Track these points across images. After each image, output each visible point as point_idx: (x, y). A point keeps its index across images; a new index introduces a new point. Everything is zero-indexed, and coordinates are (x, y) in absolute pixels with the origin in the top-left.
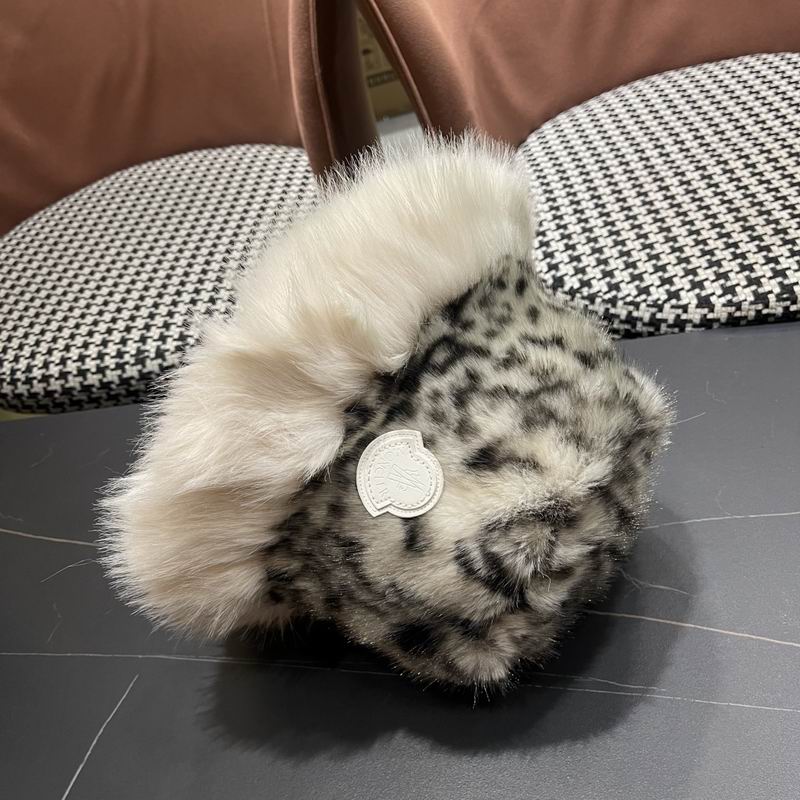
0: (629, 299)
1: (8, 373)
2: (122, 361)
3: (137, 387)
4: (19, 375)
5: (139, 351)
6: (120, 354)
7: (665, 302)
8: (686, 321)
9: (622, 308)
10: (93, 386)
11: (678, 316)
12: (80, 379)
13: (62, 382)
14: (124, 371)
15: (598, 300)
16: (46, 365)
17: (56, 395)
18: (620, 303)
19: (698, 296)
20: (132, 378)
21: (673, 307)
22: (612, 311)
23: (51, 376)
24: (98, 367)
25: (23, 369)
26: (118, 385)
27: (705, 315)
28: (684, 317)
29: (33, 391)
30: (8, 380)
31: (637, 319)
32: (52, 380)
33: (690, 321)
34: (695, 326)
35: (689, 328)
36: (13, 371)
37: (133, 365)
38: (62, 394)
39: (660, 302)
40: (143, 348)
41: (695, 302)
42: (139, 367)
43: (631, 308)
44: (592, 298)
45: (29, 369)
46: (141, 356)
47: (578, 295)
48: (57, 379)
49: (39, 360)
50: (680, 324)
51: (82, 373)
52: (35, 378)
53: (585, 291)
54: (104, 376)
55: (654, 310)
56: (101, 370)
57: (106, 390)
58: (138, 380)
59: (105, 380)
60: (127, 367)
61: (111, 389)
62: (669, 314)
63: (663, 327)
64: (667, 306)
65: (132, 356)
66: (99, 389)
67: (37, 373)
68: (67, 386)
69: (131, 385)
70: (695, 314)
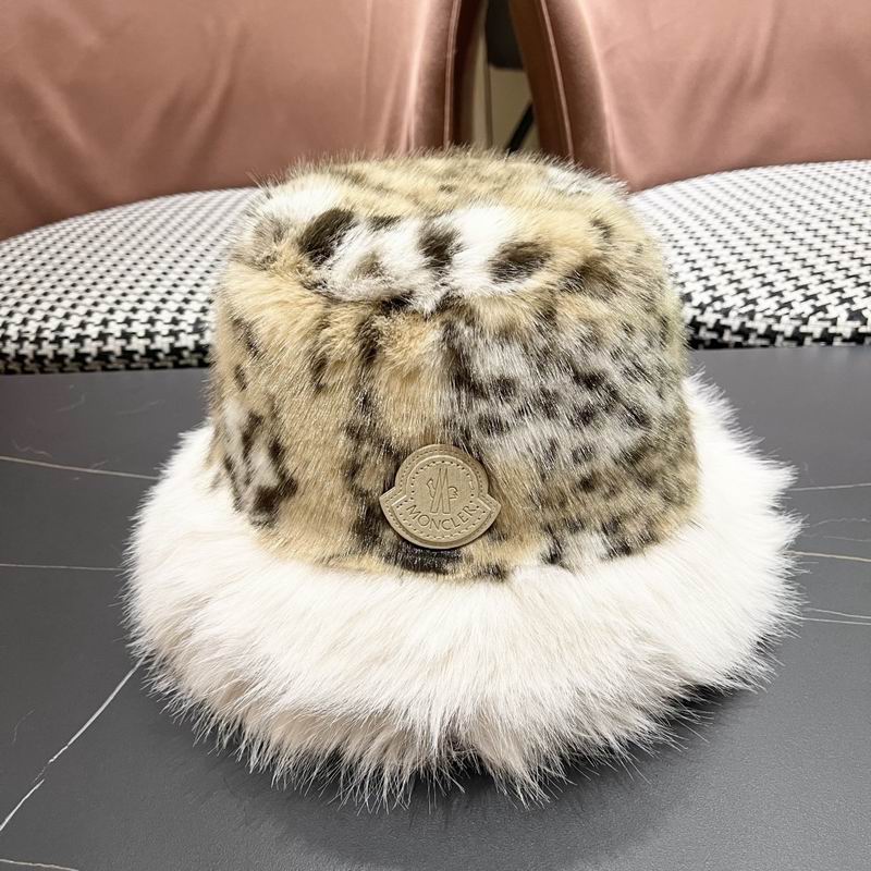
0: (768, 313)
1: (34, 331)
2: (176, 328)
3: (189, 361)
4: (46, 334)
5: (198, 321)
6: (175, 322)
7: (811, 315)
8: (835, 335)
9: (761, 321)
10: (136, 352)
11: (826, 329)
12: (123, 342)
13: (100, 343)
14: (177, 339)
15: (733, 314)
16: (83, 325)
17: (89, 360)
18: (758, 316)
19: (849, 310)
20: (185, 348)
21: (820, 320)
22: (749, 324)
23: (88, 336)
24: (147, 332)
25: (54, 328)
26: (167, 355)
27: (857, 329)
28: (832, 330)
29: (60, 352)
30: (32, 338)
31: (777, 333)
32: (88, 341)
33: (840, 335)
34: (845, 340)
35: (837, 342)
36: (40, 330)
37: (189, 333)
38: (95, 359)
39: (804, 316)
40: (203, 318)
41: (845, 315)
42: (196, 337)
43: (771, 321)
44: (726, 312)
45: (61, 328)
46: (201, 326)
47: (709, 309)
48: (94, 340)
49: (75, 321)
50: (827, 338)
51: (126, 336)
52: (66, 338)
53: (718, 305)
54: (153, 341)
55: (798, 323)
56: (149, 335)
57: (151, 360)
58: (193, 352)
59: (153, 347)
60: (182, 335)
61: (157, 359)
62: (815, 327)
63: (808, 341)
64: (813, 320)
65: (190, 325)
66: (142, 357)
67: (70, 333)
68: (106, 349)
69: (181, 357)
70: (846, 328)
